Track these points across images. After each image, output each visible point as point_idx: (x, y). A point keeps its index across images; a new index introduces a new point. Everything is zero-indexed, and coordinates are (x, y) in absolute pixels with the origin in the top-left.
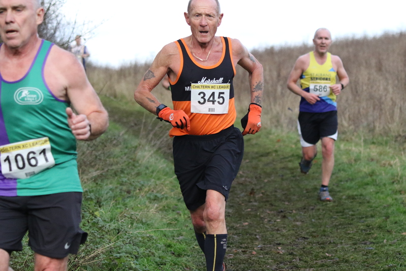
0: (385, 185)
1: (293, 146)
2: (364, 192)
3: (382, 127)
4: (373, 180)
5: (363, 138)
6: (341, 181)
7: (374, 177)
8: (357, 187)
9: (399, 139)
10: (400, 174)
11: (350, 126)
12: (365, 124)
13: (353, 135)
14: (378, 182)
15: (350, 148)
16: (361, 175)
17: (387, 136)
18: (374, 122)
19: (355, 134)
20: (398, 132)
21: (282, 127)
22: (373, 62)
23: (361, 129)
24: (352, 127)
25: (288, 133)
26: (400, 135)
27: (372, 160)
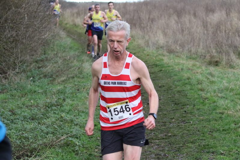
0: (194, 85)
1: (154, 58)
2: (185, 89)
3: (194, 50)
4: (189, 81)
5: (186, 56)
6: (175, 81)
7: (190, 80)
8: (182, 85)
9: (202, 57)
10: (201, 80)
11: (180, 49)
12: (187, 48)
13: (181, 54)
14: (191, 83)
15: (180, 61)
16: (184, 78)
17: (197, 55)
18: (191, 48)
19: (182, 53)
20: (202, 53)
21: (150, 47)
22: (192, 12)
23: (185, 51)
24: (181, 50)
25: (152, 50)
26: (202, 55)
27: (189, 69)
